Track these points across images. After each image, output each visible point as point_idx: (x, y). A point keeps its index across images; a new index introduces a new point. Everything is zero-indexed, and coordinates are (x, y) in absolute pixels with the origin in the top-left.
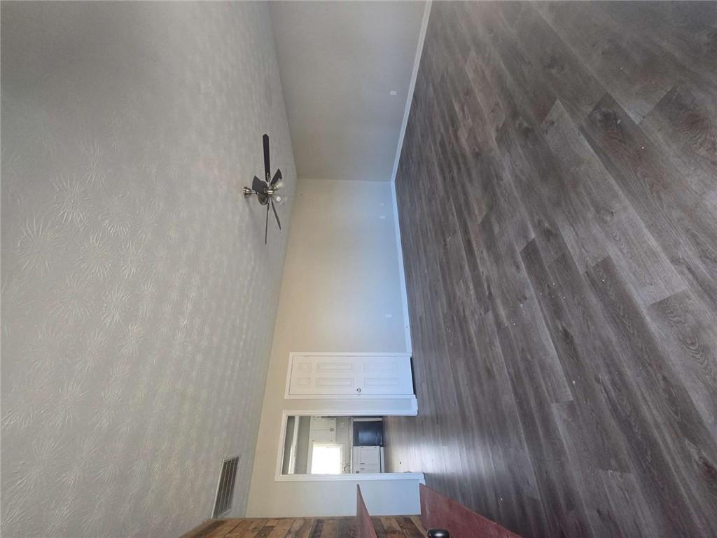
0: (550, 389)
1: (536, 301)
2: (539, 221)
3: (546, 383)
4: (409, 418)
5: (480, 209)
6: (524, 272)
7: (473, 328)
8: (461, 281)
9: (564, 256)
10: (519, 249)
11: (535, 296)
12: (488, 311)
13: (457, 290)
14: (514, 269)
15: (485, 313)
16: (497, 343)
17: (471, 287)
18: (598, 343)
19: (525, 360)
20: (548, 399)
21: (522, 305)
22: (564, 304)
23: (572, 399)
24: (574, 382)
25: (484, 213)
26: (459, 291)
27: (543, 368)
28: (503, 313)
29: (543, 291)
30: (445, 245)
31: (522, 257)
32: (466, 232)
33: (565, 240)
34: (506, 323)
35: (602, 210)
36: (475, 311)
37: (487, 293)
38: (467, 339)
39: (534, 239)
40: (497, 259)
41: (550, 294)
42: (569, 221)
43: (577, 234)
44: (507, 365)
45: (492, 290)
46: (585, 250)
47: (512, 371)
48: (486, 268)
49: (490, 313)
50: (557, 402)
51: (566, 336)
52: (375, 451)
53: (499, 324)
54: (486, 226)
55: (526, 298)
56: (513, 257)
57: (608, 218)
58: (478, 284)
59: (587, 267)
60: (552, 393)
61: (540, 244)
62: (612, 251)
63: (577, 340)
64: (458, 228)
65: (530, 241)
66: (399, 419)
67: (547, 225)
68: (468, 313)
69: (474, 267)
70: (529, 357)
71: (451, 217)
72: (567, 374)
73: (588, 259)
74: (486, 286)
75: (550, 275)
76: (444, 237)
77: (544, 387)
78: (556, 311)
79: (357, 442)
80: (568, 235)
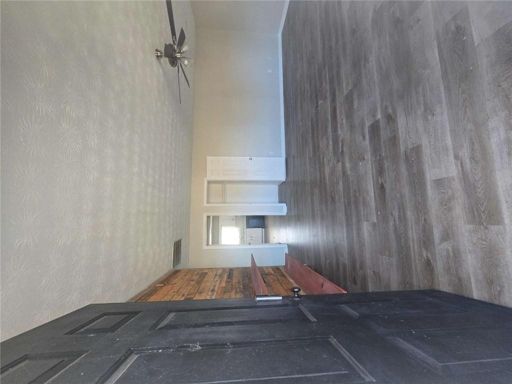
0: (365, 214)
1: (370, 163)
2: (386, 106)
3: (364, 211)
4: (281, 217)
5: (347, 84)
6: (367, 142)
7: (327, 171)
8: (324, 138)
9: (395, 136)
10: (368, 124)
11: (370, 159)
12: (339, 162)
13: (321, 143)
14: (361, 137)
15: (337, 163)
16: (341, 184)
17: (331, 143)
18: (398, 195)
19: (355, 196)
20: (363, 219)
21: (360, 163)
22: (386, 169)
23: (375, 221)
24: (379, 213)
25: (350, 88)
26: (322, 144)
27: (364, 203)
28: (348, 165)
29: (376, 157)
30: (317, 107)
31: (369, 130)
32: (334, 100)
33: (399, 125)
34: (349, 172)
35: (429, 111)
36: (331, 160)
37: (340, 150)
38: (322, 176)
39: (379, 120)
40: (352, 128)
41: (379, 160)
42: (405, 112)
43: (407, 123)
44: (344, 197)
45: (344, 149)
46: (409, 136)
47: (346, 201)
48: (343, 133)
49: (340, 164)
50: (367, 221)
51: (382, 188)
52: (259, 231)
53: (344, 173)
54: (349, 99)
55: (364, 159)
56: (363, 129)
57: (430, 118)
58: (335, 142)
59: (407, 148)
60: (366, 216)
61: (382, 124)
62: (425, 142)
63: (387, 191)
64: (328, 94)
65: (377, 119)
66: (275, 217)
67: (390, 111)
68: (326, 160)
69: (335, 129)
70: (358, 195)
71: (324, 84)
72: (376, 208)
73: (409, 142)
74: (340, 145)
75: (383, 148)
76: (317, 99)
77: (362, 213)
78: (380, 171)
79: (248, 226)
80: (401, 121)
